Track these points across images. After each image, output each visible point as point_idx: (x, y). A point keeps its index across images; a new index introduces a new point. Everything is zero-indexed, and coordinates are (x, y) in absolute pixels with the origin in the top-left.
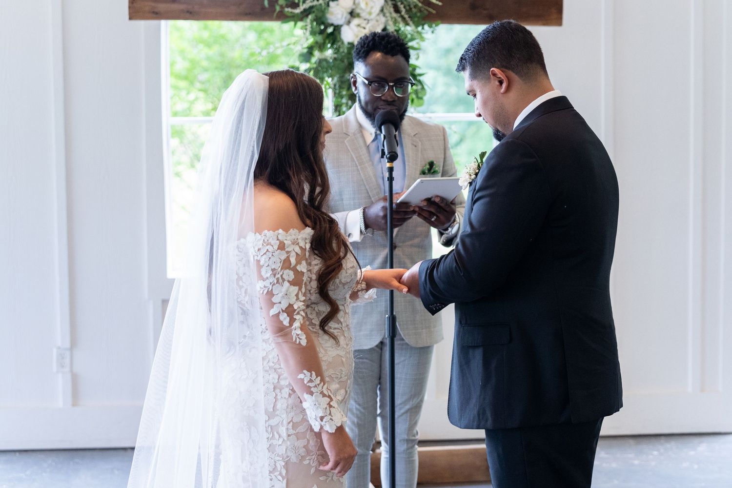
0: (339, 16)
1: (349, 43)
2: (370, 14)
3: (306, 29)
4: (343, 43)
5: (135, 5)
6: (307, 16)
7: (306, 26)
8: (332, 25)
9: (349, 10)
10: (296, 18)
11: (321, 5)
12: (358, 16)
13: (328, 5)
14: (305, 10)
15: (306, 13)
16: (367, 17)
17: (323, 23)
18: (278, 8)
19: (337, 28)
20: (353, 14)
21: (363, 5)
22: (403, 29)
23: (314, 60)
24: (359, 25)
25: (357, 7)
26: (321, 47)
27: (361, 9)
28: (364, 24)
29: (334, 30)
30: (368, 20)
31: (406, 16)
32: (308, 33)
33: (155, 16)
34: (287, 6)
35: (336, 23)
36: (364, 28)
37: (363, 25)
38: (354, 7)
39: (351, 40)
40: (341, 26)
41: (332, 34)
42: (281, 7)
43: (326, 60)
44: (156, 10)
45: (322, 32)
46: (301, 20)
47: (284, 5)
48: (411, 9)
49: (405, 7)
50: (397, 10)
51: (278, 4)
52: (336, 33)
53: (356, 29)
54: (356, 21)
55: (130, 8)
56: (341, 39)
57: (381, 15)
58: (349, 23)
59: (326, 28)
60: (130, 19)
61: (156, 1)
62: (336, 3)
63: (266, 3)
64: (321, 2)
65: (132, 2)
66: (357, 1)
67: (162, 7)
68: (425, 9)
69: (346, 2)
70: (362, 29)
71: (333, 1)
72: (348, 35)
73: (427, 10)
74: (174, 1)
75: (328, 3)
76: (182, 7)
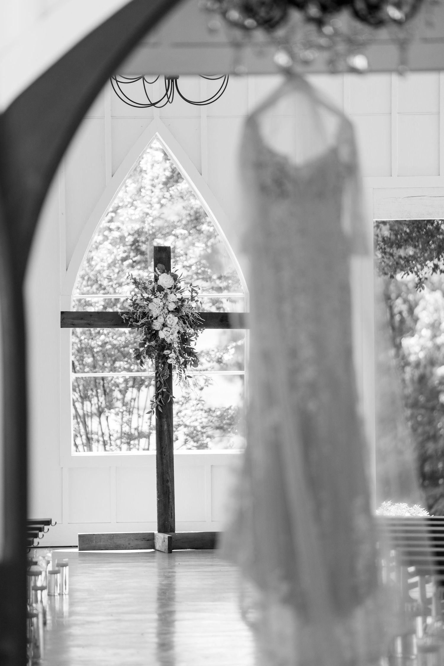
0: (158, 326)
1: (162, 339)
2: (172, 325)
3: (142, 332)
4: (159, 338)
5: (64, 321)
6: (143, 326)
7: (142, 330)
8: (155, 330)
9: (162, 324)
10: (138, 327)
11: (149, 321)
12: (167, 326)
14: (142, 324)
16: (171, 327)
17: (150, 329)
18: (130, 323)
19: (157, 332)
20: (164, 325)
21: (168, 322)
22: (188, 331)
23: (146, 346)
24: (167, 330)
25: (166, 322)
26: (150, 341)
27: (168, 324)
28: (169, 329)
29: (156, 332)
31: (189, 326)
32: (143, 334)
33: (73, 326)
34: (134, 322)
36: (169, 332)
38: (164, 322)
39: (163, 338)
40: (159, 331)
41: (154, 334)
42: (131, 322)
43: (151, 346)
44: (73, 323)
45: (149, 333)
46: (140, 328)
47: (132, 321)
48: (191, 323)
49: (188, 322)
50: (185, 323)
51: (129, 321)
52: (156, 334)
53: (166, 332)
54: (165, 329)
55: (61, 322)
56: (158, 336)
57: (177, 326)
58: (162, 329)
59: (152, 331)
60: (61, 327)
61: (73, 319)
62: (156, 320)
63: (124, 321)
64: (149, 320)
65: (62, 319)
66: (166, 320)
67: (76, 322)
68: (198, 322)
69: (161, 320)
70: (168, 332)
71: (155, 319)
72: (162, 335)
73: (199, 323)
74: (82, 319)
75: (153, 320)
76: (85, 322)
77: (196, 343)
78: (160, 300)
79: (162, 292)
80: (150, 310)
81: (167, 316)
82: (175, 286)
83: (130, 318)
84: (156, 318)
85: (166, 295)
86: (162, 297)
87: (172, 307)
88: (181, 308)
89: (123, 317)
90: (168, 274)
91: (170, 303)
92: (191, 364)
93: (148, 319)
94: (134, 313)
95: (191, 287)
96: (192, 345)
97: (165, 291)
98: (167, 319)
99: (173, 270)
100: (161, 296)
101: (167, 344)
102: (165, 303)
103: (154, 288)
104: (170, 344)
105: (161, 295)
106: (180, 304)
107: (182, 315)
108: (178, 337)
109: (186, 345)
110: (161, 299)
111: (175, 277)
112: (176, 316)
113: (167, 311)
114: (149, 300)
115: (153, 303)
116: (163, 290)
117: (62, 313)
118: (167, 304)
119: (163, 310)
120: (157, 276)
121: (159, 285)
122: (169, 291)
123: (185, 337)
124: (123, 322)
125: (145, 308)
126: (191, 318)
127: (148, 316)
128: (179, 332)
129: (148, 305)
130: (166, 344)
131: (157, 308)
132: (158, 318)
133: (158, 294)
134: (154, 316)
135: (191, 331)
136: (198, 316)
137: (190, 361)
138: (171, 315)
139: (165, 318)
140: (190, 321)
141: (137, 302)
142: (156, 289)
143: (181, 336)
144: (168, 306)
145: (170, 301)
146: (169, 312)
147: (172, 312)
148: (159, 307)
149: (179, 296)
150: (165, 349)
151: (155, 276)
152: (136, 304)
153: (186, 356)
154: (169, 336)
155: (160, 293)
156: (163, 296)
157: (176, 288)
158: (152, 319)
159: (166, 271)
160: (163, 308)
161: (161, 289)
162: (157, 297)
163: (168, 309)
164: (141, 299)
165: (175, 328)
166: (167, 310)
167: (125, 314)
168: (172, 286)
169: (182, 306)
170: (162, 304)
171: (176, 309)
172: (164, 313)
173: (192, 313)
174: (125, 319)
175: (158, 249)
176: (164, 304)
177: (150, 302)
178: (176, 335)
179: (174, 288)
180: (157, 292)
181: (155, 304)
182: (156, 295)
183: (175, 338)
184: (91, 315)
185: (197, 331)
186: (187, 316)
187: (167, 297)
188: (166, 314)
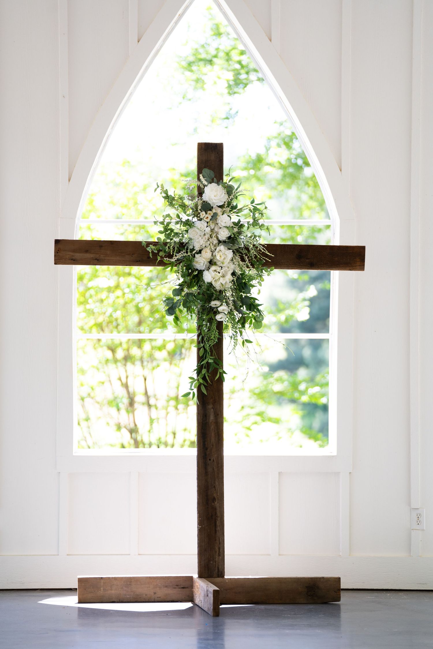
0: (202, 264)
1: (208, 283)
2: (223, 263)
3: (178, 273)
4: (204, 282)
5: (60, 254)
6: (179, 263)
7: (179, 270)
8: (197, 270)
9: (209, 260)
10: (172, 264)
11: (189, 256)
12: (215, 264)
13: (194, 257)
14: (178, 260)
15: (179, 261)
16: (221, 265)
17: (190, 269)
18: (159, 258)
19: (201, 272)
20: (212, 263)
21: (218, 257)
22: (247, 272)
23: (183, 294)
24: (215, 271)
25: (214, 258)
26: (190, 286)
27: (217, 260)
28: (219, 269)
29: (198, 273)
30: (222, 267)
31: (249, 264)
32: (180, 276)
33: (72, 261)
34: (166, 257)
35: (199, 269)
36: (219, 273)
37: (218, 271)
38: (212, 258)
39: (209, 281)
40: (204, 270)
41: (197, 275)
42: (161, 257)
43: (191, 294)
44: (74, 258)
45: (189, 275)
46: (176, 266)
47: (163, 256)
48: (252, 259)
49: (248, 257)
50: (243, 260)
51: (159, 255)
52: (200, 275)
53: (213, 274)
54: (213, 268)
55: (55, 256)
56: (203, 280)
57: (231, 264)
58: (208, 269)
59: (193, 272)
60: (55, 264)
61: (74, 251)
62: (199, 255)
63: (151, 255)
64: (189, 254)
65: (57, 252)
66: (214, 254)
67: (78, 255)
68: (263, 259)
69: (206, 255)
70: (217, 273)
71: (197, 253)
72: (208, 277)
73: (265, 259)
74: (87, 251)
75: (194, 255)
76: (92, 256)
77: (259, 291)
78: (206, 224)
79: (209, 212)
80: (191, 239)
81: (216, 249)
82: (229, 204)
83: (159, 251)
84: (200, 252)
85: (214, 217)
86: (208, 220)
87: (224, 235)
88: (238, 236)
89: (148, 249)
90: (218, 185)
91: (220, 228)
92: (251, 323)
93: (187, 252)
94: (165, 244)
95: (254, 205)
96: (254, 293)
97: (214, 211)
98: (216, 253)
99: (226, 179)
100: (207, 218)
101: (216, 291)
102: (214, 229)
103: (196, 206)
104: (221, 292)
105: (207, 216)
106: (236, 230)
107: (240, 248)
108: (233, 281)
109: (244, 293)
110: (207, 222)
111: (229, 190)
112: (229, 249)
113: (215, 242)
114: (187, 223)
115: (195, 229)
116: (211, 209)
117: (57, 242)
118: (216, 229)
119: (210, 240)
120: (202, 187)
121: (204, 202)
122: (219, 211)
123: (244, 281)
124: (149, 257)
125: (183, 236)
126: (253, 252)
127: (187, 249)
128: (233, 274)
129: (187, 231)
130: (214, 292)
131: (200, 236)
132: (202, 252)
133: (203, 214)
134: (197, 248)
135: (253, 272)
136: (263, 249)
137: (250, 317)
138: (222, 247)
139: (212, 252)
140: (251, 257)
141: (171, 226)
142: (199, 207)
143: (238, 278)
144: (217, 233)
145: (221, 225)
146: (220, 242)
147: (224, 242)
148: (205, 235)
149: (235, 218)
150: (213, 298)
151: (199, 188)
152: (169, 229)
153: (244, 309)
154: (219, 278)
155: (206, 213)
156: (210, 217)
157: (230, 207)
158: (194, 252)
159: (215, 179)
160: (211, 236)
161: (207, 207)
162: (201, 220)
163: (217, 238)
164: (177, 223)
165: (228, 268)
166: (215, 239)
167: (151, 244)
168: (225, 202)
169: (240, 233)
170: (208, 230)
171: (229, 238)
172: (211, 244)
173: (254, 245)
174: (152, 252)
175: (203, 146)
176: (212, 230)
177: (190, 227)
178: (229, 277)
179: (228, 206)
180: (201, 211)
181: (198, 230)
182: (199, 217)
183: (228, 282)
184: (101, 247)
185: (262, 272)
186: (247, 248)
187: (216, 219)
188: (215, 246)
